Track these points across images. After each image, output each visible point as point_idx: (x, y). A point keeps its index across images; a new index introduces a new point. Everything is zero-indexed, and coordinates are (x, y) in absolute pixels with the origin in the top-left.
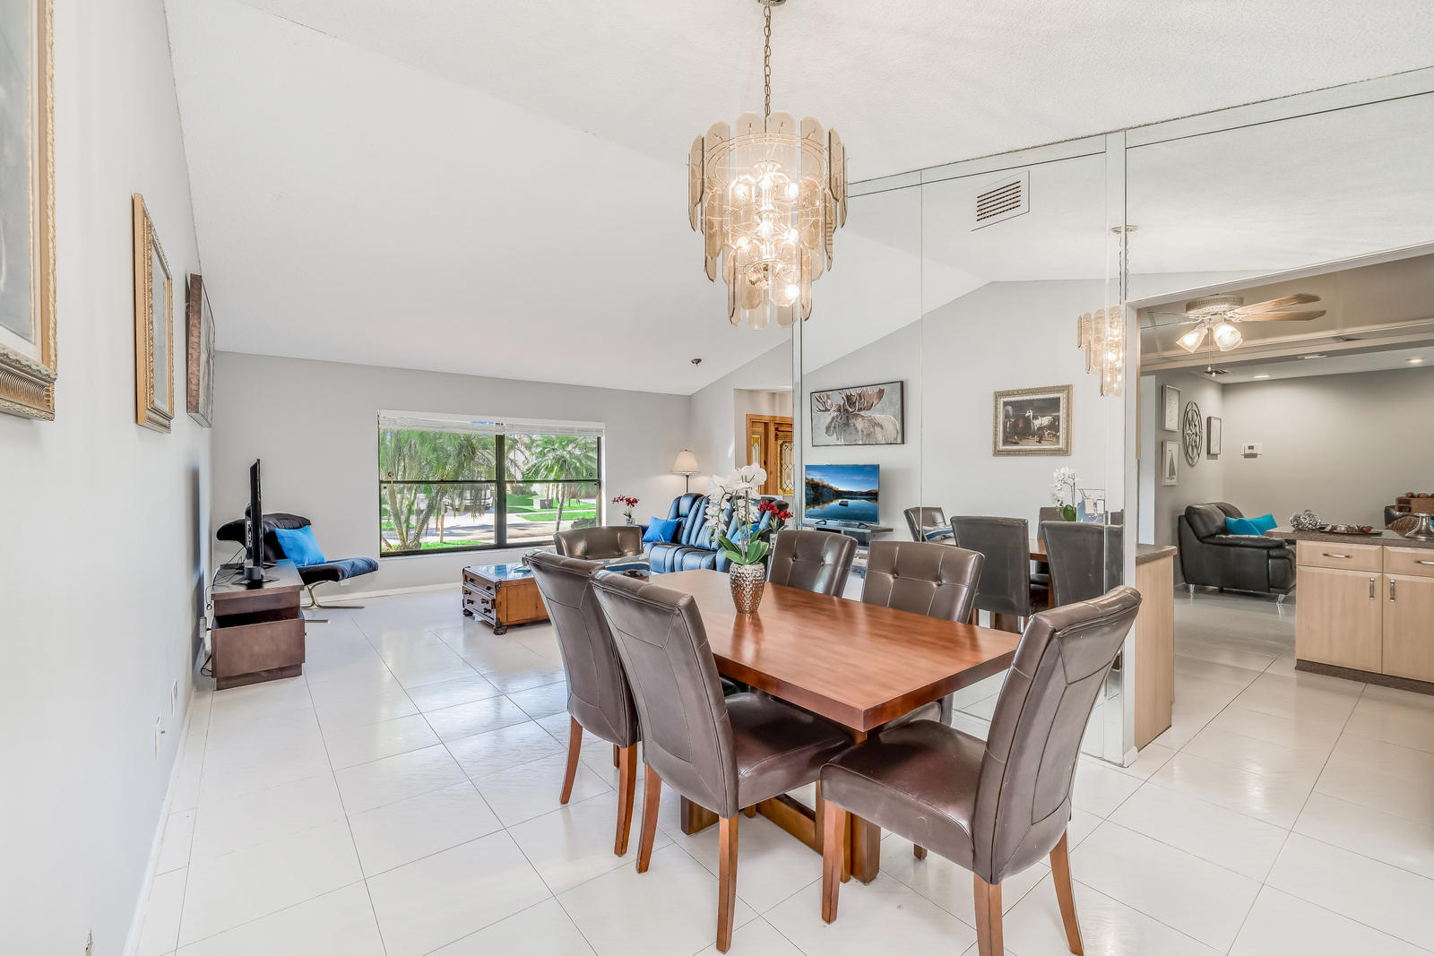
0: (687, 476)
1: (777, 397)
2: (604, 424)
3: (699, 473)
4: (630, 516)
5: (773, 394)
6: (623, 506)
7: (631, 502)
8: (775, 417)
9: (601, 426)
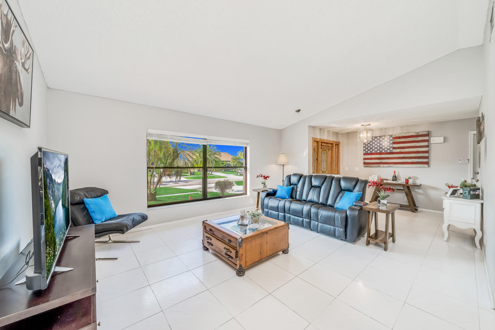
0: (283, 165)
1: (322, 130)
2: (249, 141)
3: (288, 163)
4: (265, 184)
5: (321, 129)
6: (262, 180)
7: (266, 178)
8: (321, 139)
9: (248, 141)
